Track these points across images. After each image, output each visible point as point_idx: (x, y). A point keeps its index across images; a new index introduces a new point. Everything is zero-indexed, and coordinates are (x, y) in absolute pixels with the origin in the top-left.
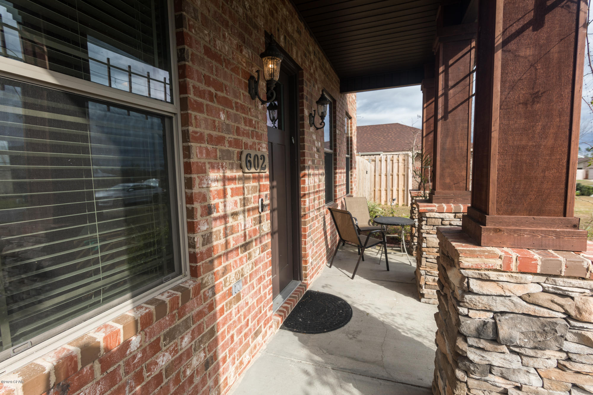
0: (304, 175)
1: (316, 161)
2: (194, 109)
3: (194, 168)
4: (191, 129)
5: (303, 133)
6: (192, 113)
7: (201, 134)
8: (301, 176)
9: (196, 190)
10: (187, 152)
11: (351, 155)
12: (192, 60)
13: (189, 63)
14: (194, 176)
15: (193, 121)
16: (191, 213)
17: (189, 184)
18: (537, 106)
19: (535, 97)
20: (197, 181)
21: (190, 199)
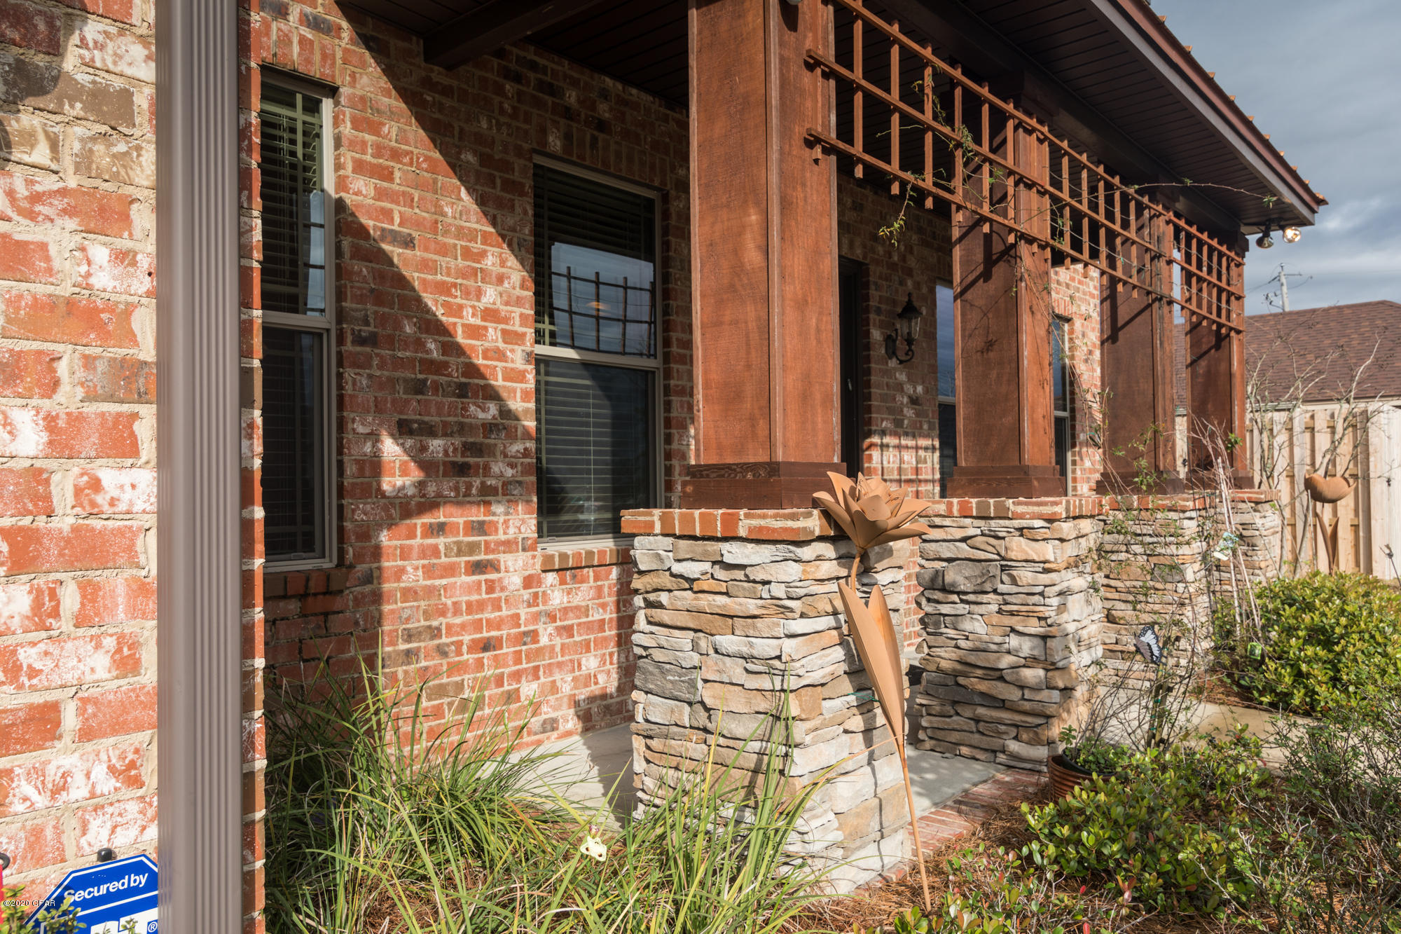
0: (871, 445)
1: (906, 422)
2: (676, 362)
3: (674, 422)
4: (672, 382)
5: (868, 372)
6: (674, 366)
7: (683, 387)
8: (865, 446)
9: (675, 446)
10: (668, 405)
11: (1073, 410)
12: (677, 313)
13: (673, 317)
14: (674, 431)
15: (675, 375)
16: (669, 471)
17: (668, 439)
18: (991, 355)
19: (989, 345)
20: (676, 437)
21: (668, 456)
